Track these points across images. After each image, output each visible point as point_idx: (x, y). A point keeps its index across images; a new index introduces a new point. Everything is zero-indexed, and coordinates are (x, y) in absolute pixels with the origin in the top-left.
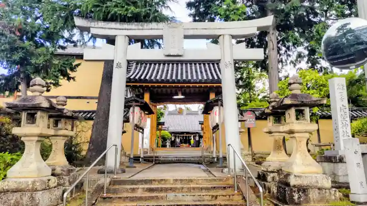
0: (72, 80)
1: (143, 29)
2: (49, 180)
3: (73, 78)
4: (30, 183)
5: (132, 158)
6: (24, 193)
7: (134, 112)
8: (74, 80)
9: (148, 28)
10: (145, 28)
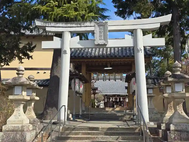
0: (30, 59)
1: (80, 27)
2: (29, 126)
3: (31, 57)
4: (20, 127)
5: (74, 115)
6: (18, 132)
7: (75, 82)
8: (32, 58)
9: (84, 26)
10: (82, 26)
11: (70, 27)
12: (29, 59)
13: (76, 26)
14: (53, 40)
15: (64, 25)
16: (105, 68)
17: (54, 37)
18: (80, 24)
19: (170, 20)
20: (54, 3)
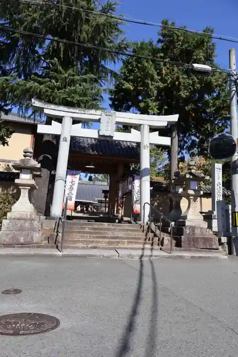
0: (6, 145)
1: (84, 114)
8: (8, 145)
9: (88, 113)
10: (86, 113)
11: (73, 113)
12: (4, 146)
13: (80, 112)
14: (51, 125)
15: (65, 109)
16: (87, 166)
17: (53, 121)
18: (84, 111)
19: (176, 120)
20: (55, 84)
